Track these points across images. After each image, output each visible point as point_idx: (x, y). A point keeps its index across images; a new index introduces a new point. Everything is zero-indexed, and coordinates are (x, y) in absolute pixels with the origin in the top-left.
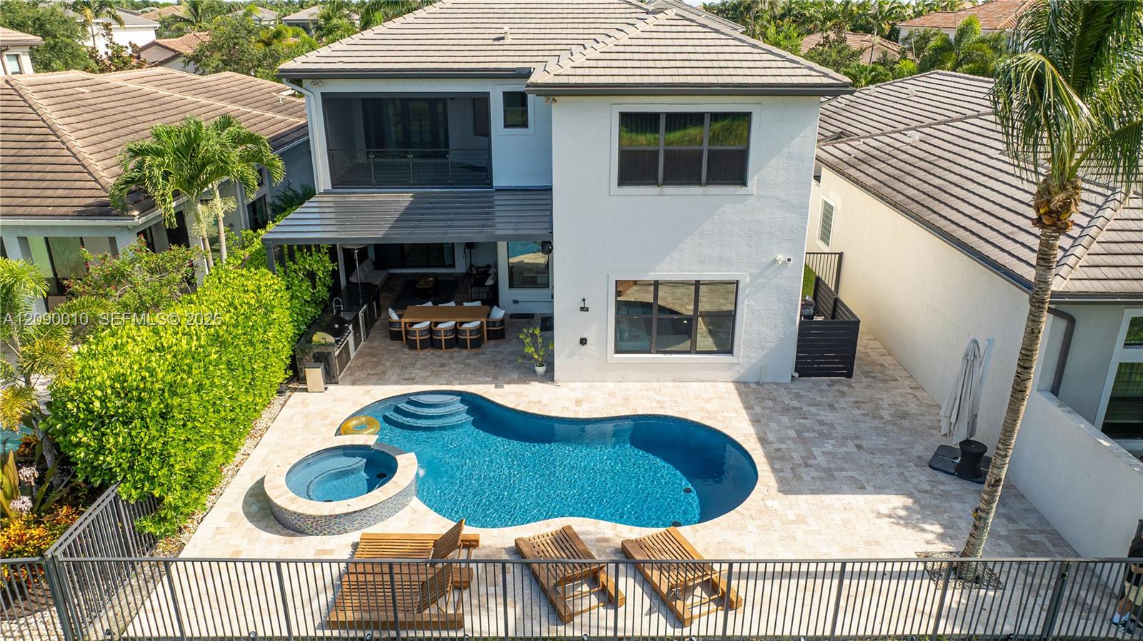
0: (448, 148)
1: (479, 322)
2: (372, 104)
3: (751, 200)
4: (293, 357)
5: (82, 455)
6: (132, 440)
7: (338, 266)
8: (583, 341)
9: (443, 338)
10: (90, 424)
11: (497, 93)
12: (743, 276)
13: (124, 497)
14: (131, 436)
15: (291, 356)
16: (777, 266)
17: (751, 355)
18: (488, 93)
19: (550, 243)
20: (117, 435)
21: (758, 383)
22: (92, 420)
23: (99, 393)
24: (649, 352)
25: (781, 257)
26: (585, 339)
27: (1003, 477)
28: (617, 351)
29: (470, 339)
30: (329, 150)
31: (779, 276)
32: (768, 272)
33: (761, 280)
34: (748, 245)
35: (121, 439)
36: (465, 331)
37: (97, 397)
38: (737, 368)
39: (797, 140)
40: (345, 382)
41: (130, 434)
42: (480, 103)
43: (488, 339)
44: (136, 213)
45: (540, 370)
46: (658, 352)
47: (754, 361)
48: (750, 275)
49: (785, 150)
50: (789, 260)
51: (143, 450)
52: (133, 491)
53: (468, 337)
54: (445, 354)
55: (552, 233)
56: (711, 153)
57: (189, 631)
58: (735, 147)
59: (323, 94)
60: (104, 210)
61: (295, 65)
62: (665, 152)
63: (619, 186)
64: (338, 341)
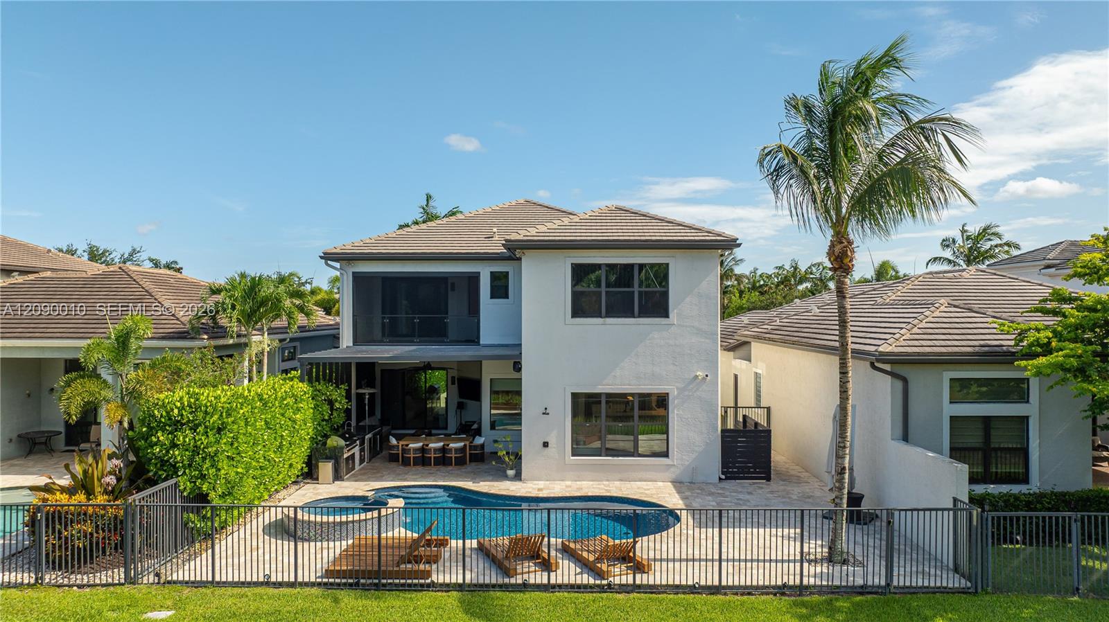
0: (447, 314)
1: (463, 444)
2: (389, 281)
3: (673, 329)
4: (310, 457)
5: (158, 450)
6: (195, 442)
7: (351, 405)
8: (546, 445)
9: (433, 456)
10: (167, 428)
11: (485, 273)
12: (672, 389)
13: (182, 488)
14: (195, 439)
15: (308, 456)
16: (698, 381)
17: (684, 457)
18: (479, 273)
19: (520, 363)
20: (186, 436)
21: (691, 483)
22: (170, 426)
23: (178, 404)
24: (600, 456)
25: (700, 374)
26: (548, 443)
27: (847, 466)
28: (573, 455)
29: (455, 457)
30: (353, 316)
31: (700, 390)
32: (691, 386)
33: (686, 393)
34: (674, 364)
35: (187, 440)
36: (451, 450)
37: (176, 407)
38: (672, 469)
39: (704, 283)
40: (348, 480)
41: (194, 438)
42: (474, 279)
43: (470, 461)
44: (206, 337)
45: (511, 473)
46: (607, 456)
47: (687, 463)
48: (677, 388)
49: (696, 290)
50: (707, 376)
51: (201, 452)
52: (188, 483)
53: (453, 455)
54: (433, 469)
55: (521, 353)
56: (640, 293)
57: (217, 579)
58: (659, 289)
59: (354, 273)
60: (182, 336)
61: (335, 251)
62: (607, 292)
63: (572, 317)
64: (347, 446)
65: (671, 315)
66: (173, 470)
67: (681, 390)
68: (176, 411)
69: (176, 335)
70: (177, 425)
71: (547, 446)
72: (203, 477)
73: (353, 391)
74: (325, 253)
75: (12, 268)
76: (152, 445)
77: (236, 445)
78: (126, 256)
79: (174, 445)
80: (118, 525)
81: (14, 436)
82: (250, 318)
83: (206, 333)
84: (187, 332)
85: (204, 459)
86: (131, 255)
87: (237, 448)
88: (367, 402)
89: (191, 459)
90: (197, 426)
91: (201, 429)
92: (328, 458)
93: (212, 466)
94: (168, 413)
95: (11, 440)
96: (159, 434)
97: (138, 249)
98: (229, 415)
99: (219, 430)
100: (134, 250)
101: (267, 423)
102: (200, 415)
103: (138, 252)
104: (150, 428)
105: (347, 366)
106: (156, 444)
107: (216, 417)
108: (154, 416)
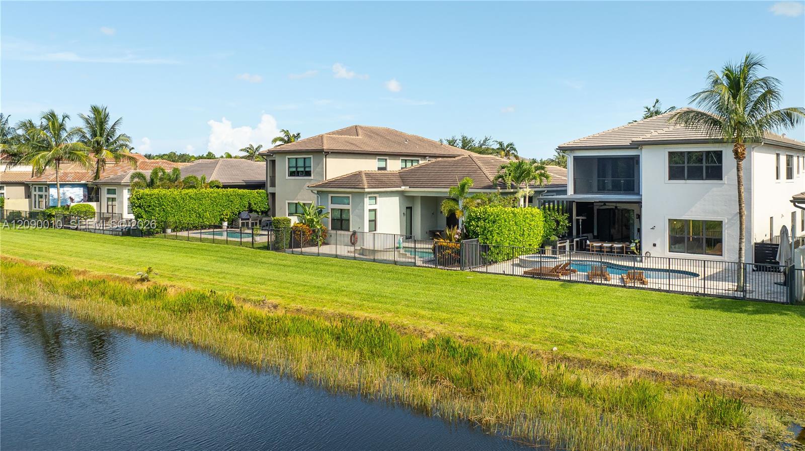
3: (724, 186)
7: (572, 225)
9: (604, 250)
10: (475, 220)
12: (724, 219)
13: (480, 242)
14: (485, 224)
15: (541, 243)
17: (731, 256)
23: (479, 211)
24: (684, 253)
28: (670, 251)
30: (574, 178)
32: (735, 218)
33: (732, 221)
34: (725, 205)
35: (482, 224)
44: (499, 188)
45: (638, 259)
46: (688, 253)
47: (733, 259)
48: (727, 218)
51: (487, 230)
52: (482, 241)
53: (616, 250)
56: (707, 167)
57: (488, 271)
58: (718, 164)
59: (574, 156)
60: (489, 187)
61: (564, 146)
62: (688, 167)
63: (669, 179)
64: (560, 240)
65: (723, 178)
66: (477, 235)
67: (729, 220)
68: (478, 214)
69: (488, 187)
70: (479, 219)
71: (655, 246)
72: (487, 239)
73: (574, 217)
74: (559, 147)
75: (426, 155)
76: (470, 226)
77: (500, 228)
78: (482, 142)
79: (478, 226)
80: (458, 252)
81: (428, 231)
82: (518, 179)
83: (500, 186)
84: (492, 186)
85: (488, 232)
86: (485, 142)
87: (501, 230)
88: (581, 223)
89: (483, 232)
90: (486, 219)
91: (487, 221)
92: (550, 245)
93: (491, 235)
94: (476, 214)
95: (427, 233)
96: (473, 222)
97: (488, 138)
98: (497, 217)
99: (494, 222)
100: (486, 139)
101: (516, 223)
102: (487, 216)
103: (489, 139)
104: (470, 220)
105: (571, 203)
106: (472, 225)
107: (492, 217)
108: (471, 215)
